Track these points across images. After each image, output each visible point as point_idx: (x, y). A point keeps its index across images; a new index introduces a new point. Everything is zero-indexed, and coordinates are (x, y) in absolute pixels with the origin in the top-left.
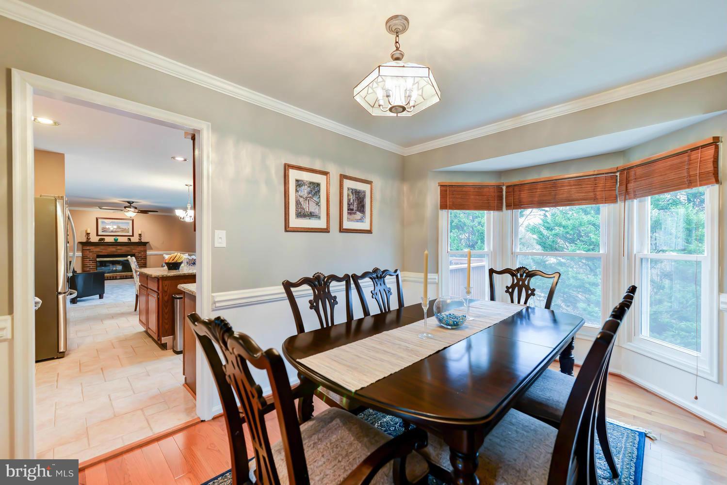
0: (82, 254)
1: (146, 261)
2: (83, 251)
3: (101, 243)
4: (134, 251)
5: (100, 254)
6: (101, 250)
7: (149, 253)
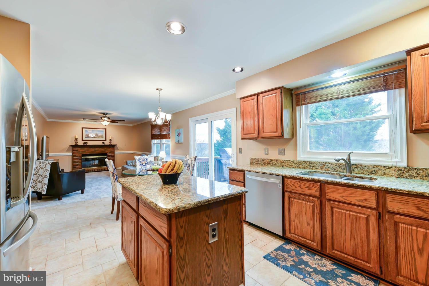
0: (72, 154)
1: (114, 158)
2: (73, 151)
3: (85, 146)
4: (106, 151)
5: (85, 153)
6: (85, 151)
7: (116, 152)
